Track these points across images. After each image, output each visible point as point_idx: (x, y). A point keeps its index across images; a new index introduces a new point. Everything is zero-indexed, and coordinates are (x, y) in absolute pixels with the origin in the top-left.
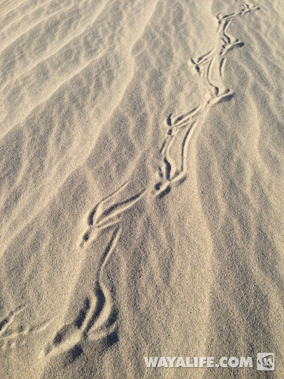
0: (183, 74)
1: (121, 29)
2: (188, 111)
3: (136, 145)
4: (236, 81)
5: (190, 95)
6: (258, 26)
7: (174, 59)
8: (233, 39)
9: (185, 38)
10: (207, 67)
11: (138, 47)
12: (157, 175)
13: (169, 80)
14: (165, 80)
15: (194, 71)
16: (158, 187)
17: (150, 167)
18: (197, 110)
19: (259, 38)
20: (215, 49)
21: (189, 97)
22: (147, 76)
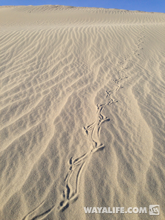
0: (79, 134)
1: (50, 110)
2: (81, 155)
3: (52, 177)
4: (106, 140)
5: (82, 146)
6: (117, 110)
7: (75, 126)
8: (104, 117)
9: (81, 116)
10: (91, 131)
11: (57, 120)
12: (62, 196)
13: (72, 138)
14: (70, 138)
15: (85, 133)
16: (61, 204)
17: (58, 191)
18: (86, 155)
19: (117, 117)
20: (96, 122)
21: (82, 147)
22: (61, 136)
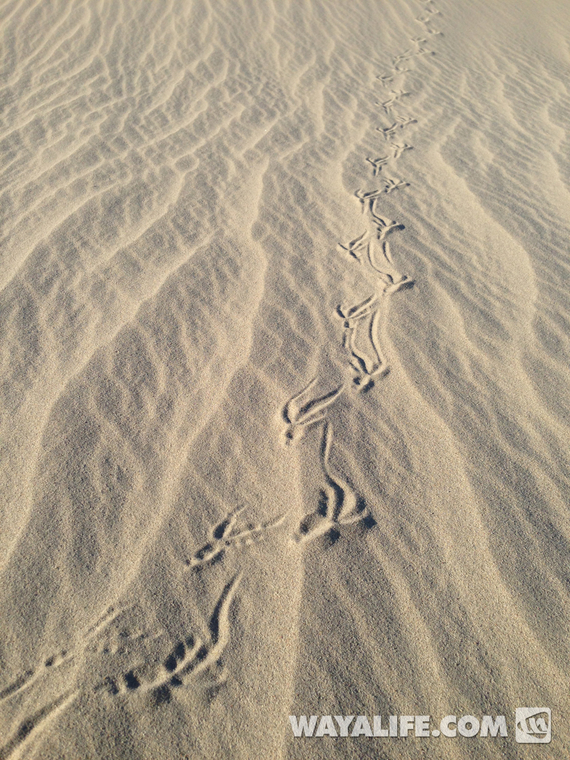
0: (335, 261)
1: (222, 211)
2: (360, 302)
3: (308, 340)
4: (411, 267)
5: (356, 284)
6: (415, 206)
7: (314, 243)
8: (388, 222)
9: (320, 221)
10: (365, 253)
11: (258, 231)
12: (351, 369)
13: (319, 267)
14: (313, 268)
15: (351, 258)
16: (357, 381)
17: (337, 363)
18: (374, 300)
19: (422, 220)
20: (368, 232)
21: (355, 286)
22: (287, 264)
